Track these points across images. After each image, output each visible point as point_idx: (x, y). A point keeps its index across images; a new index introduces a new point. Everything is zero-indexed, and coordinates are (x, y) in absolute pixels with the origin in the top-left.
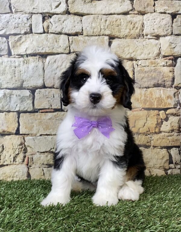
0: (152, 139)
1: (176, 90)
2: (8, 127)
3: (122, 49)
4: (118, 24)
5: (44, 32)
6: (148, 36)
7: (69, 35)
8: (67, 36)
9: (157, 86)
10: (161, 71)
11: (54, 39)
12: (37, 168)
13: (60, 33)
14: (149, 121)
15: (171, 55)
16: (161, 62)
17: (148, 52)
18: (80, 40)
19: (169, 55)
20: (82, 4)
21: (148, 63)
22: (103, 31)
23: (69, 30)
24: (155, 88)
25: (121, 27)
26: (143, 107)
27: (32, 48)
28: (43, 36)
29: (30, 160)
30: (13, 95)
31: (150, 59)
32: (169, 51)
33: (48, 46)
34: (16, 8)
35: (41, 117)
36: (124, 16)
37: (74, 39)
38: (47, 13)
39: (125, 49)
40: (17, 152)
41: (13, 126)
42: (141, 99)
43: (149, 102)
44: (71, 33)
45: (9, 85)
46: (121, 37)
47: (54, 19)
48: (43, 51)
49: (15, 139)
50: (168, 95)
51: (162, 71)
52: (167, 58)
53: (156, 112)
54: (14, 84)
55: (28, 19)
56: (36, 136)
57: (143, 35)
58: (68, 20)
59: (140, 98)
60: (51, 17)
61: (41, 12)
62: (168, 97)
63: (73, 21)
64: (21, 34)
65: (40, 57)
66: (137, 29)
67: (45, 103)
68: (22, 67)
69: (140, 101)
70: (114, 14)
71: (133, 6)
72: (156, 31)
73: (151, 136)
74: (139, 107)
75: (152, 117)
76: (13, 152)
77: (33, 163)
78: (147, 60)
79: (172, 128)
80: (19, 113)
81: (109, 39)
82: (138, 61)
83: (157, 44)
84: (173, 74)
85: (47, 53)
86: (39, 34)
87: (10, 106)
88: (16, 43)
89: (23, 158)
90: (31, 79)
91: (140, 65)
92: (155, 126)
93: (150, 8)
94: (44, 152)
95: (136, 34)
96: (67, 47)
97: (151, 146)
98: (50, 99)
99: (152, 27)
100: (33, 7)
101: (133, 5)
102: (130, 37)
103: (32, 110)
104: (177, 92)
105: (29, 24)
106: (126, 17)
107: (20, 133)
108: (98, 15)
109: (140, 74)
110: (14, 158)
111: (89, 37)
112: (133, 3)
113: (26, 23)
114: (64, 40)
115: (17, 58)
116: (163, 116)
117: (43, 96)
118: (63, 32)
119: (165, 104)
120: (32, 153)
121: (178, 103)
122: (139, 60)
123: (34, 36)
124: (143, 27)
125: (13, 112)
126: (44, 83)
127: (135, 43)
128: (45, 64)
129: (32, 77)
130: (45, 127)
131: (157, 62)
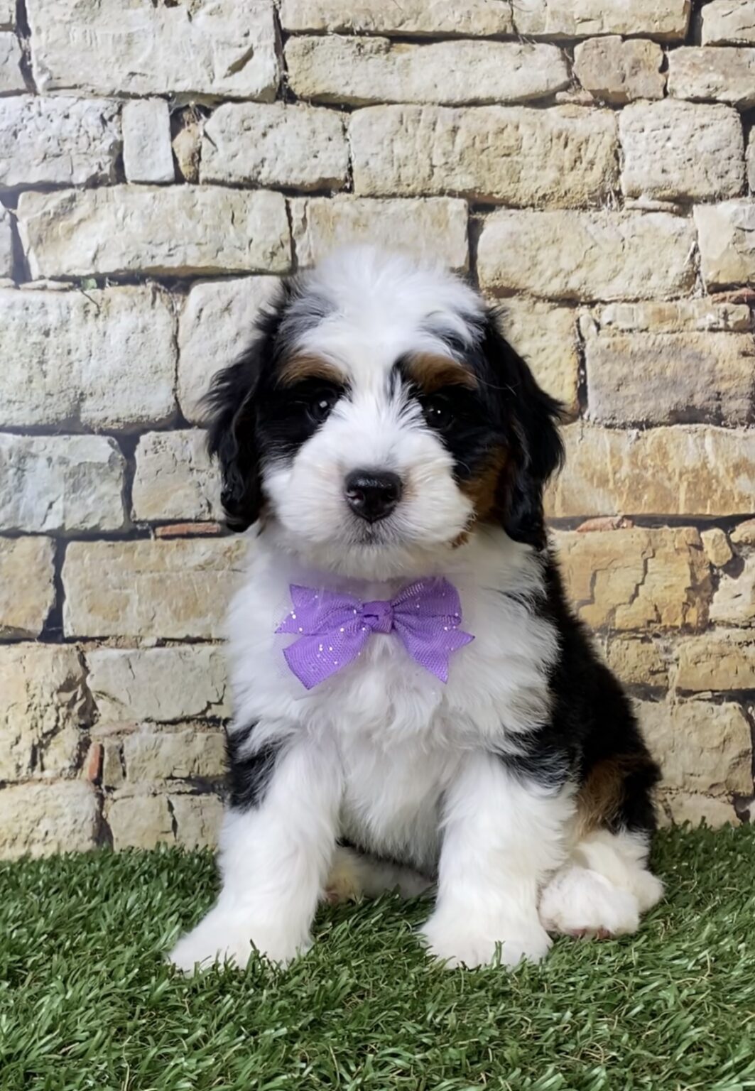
0: (674, 655)
2: (7, 604)
3: (528, 253)
4: (506, 144)
5: (179, 179)
6: (640, 198)
7: (290, 191)
8: (279, 197)
9: (687, 416)
10: (702, 352)
11: (225, 207)
12: (141, 795)
13: (250, 184)
14: (655, 576)
15: (744, 281)
16: (703, 310)
17: (641, 270)
18: (339, 215)
19: (734, 280)
20: (349, 59)
21: (646, 316)
22: (444, 174)
23: (291, 170)
24: (678, 426)
25: (519, 159)
26: (629, 513)
27: (124, 249)
28: (173, 195)
29: (111, 759)
30: (34, 456)
31: (651, 299)
32: (737, 266)
33: (196, 241)
34: (51, 72)
36: (534, 110)
37: (312, 210)
38: (193, 94)
39: (542, 255)
40: (49, 724)
41: (33, 601)
42: (618, 476)
43: (652, 489)
44: (298, 183)
45: (15, 415)
46: (523, 202)
47: (221, 121)
48: (175, 262)
49: (40, 659)
50: (735, 457)
51: (706, 351)
52: (728, 294)
53: (687, 532)
54: (37, 407)
55: (104, 122)
56: (138, 647)
57: (618, 193)
58: (283, 127)
59: (615, 473)
60: (208, 113)
61: (162, 91)
62: (739, 468)
63: (305, 132)
64: (71, 186)
65: (159, 290)
66: (592, 169)
67: (181, 492)
68: (77, 333)
69: (611, 485)
70: (491, 102)
71: (574, 69)
72: (674, 176)
73: (666, 644)
74: (609, 513)
75: (667, 558)
76: (28, 725)
77: (124, 774)
78: (641, 304)
80: (60, 539)
81: (470, 213)
82: (597, 307)
83: (680, 235)
85: (189, 272)
86: (154, 187)
87: (17, 508)
88: (49, 224)
89: (76, 752)
90: (119, 386)
91: (610, 323)
92: (684, 599)
93: (647, 77)
94: (174, 722)
95: (586, 189)
96: (282, 246)
97: (667, 689)
98: (204, 476)
99: (655, 161)
100: (127, 71)
101: (569, 64)
102: (561, 204)
103: (121, 527)
105: (111, 141)
106: (544, 118)
107: (65, 631)
108: (419, 107)
109: (608, 367)
110: (34, 750)
111: (380, 200)
112: (573, 57)
113: (98, 135)
114: (268, 214)
115: (54, 290)
116: (717, 554)
117: (171, 462)
118: (261, 177)
119: (726, 498)
120: (121, 726)
122: (604, 302)
123: (132, 193)
124: (618, 159)
125: (35, 534)
126: (177, 404)
127: (586, 228)
128: (181, 319)
129: (124, 379)
130: (180, 604)
131: (683, 311)
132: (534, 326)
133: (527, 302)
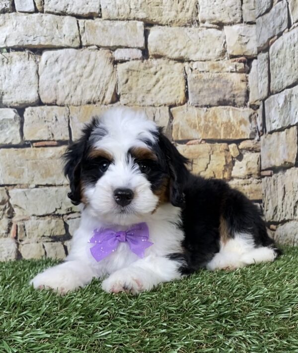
1: (252, 111)
3: (166, 42)
4: (157, 1)
5: (36, 11)
6: (205, 23)
7: (78, 17)
8: (74, 19)
9: (223, 103)
10: (228, 80)
11: (54, 22)
12: (32, 243)
13: (63, 14)
14: (213, 161)
15: (242, 54)
16: (228, 65)
17: (206, 50)
18: (97, 26)
19: (239, 54)
21: (208, 66)
22: (135, 12)
23: (78, 9)
24: (220, 107)
25: (162, 7)
26: (204, 138)
27: (16, 38)
28: (34, 17)
29: (21, 230)
31: (210, 60)
32: (239, 49)
33: (44, 35)
35: (36, 154)
37: (87, 24)
39: (171, 43)
42: (200, 125)
43: (212, 129)
44: (81, 14)
46: (164, 23)
48: (36, 43)
50: (240, 118)
51: (229, 80)
52: (237, 59)
53: (224, 145)
56: (28, 188)
57: (198, 21)
59: (199, 123)
62: (241, 122)
65: (31, 53)
66: (188, 12)
67: (42, 130)
69: (198, 128)
72: (217, 15)
74: (197, 138)
75: (217, 155)
77: (26, 235)
78: (207, 62)
79: (250, 171)
81: (145, 27)
82: (191, 63)
83: (220, 37)
84: (247, 84)
85: (42, 47)
86: (27, 14)
89: (7, 227)
90: (17, 90)
91: (196, 69)
92: (223, 169)
94: (43, 216)
95: (186, 19)
96: (76, 37)
98: (50, 123)
99: (210, 9)
102: (177, 25)
103: (20, 143)
104: (254, 113)
109: (196, 84)
111: (112, 21)
114: (70, 25)
116: (234, 153)
117: (37, 118)
118: (67, 11)
119: (237, 133)
120: (24, 218)
121: (256, 131)
122: (194, 61)
123: (19, 16)
124: (197, 8)
126: (39, 97)
127: (186, 34)
128: (39, 64)
129: (19, 87)
130: (44, 172)
131: (221, 65)
132: (169, 69)
133: (166, 60)
